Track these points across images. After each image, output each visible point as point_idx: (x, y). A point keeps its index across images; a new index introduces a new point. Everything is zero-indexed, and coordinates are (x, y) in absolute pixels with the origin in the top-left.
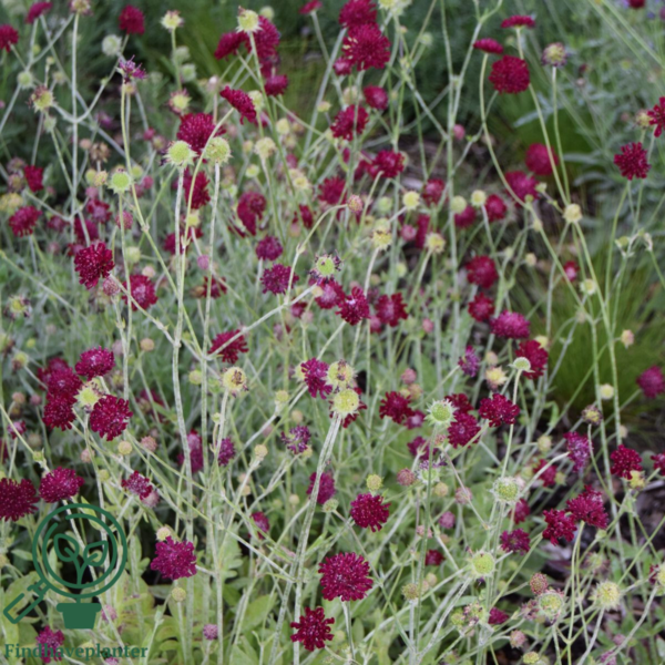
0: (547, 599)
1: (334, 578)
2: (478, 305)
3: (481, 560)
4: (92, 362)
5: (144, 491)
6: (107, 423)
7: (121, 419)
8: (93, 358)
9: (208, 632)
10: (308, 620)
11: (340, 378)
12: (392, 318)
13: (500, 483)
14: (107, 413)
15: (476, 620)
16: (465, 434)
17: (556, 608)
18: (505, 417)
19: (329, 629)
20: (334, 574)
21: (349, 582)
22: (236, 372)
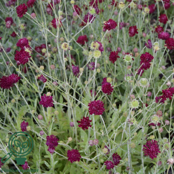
0: (154, 117)
1: (92, 108)
2: (158, 29)
3: (134, 102)
4: (21, 42)
5: (45, 80)
6: (23, 59)
7: (27, 58)
8: (22, 41)
9: (71, 124)
10: (83, 120)
11: (94, 46)
12: (133, 33)
13: (142, 80)
14: (23, 56)
15: (132, 123)
16: (145, 65)
17: (156, 120)
18: (148, 60)
19: (90, 123)
20: (92, 107)
21: (97, 109)
22: (65, 44)
